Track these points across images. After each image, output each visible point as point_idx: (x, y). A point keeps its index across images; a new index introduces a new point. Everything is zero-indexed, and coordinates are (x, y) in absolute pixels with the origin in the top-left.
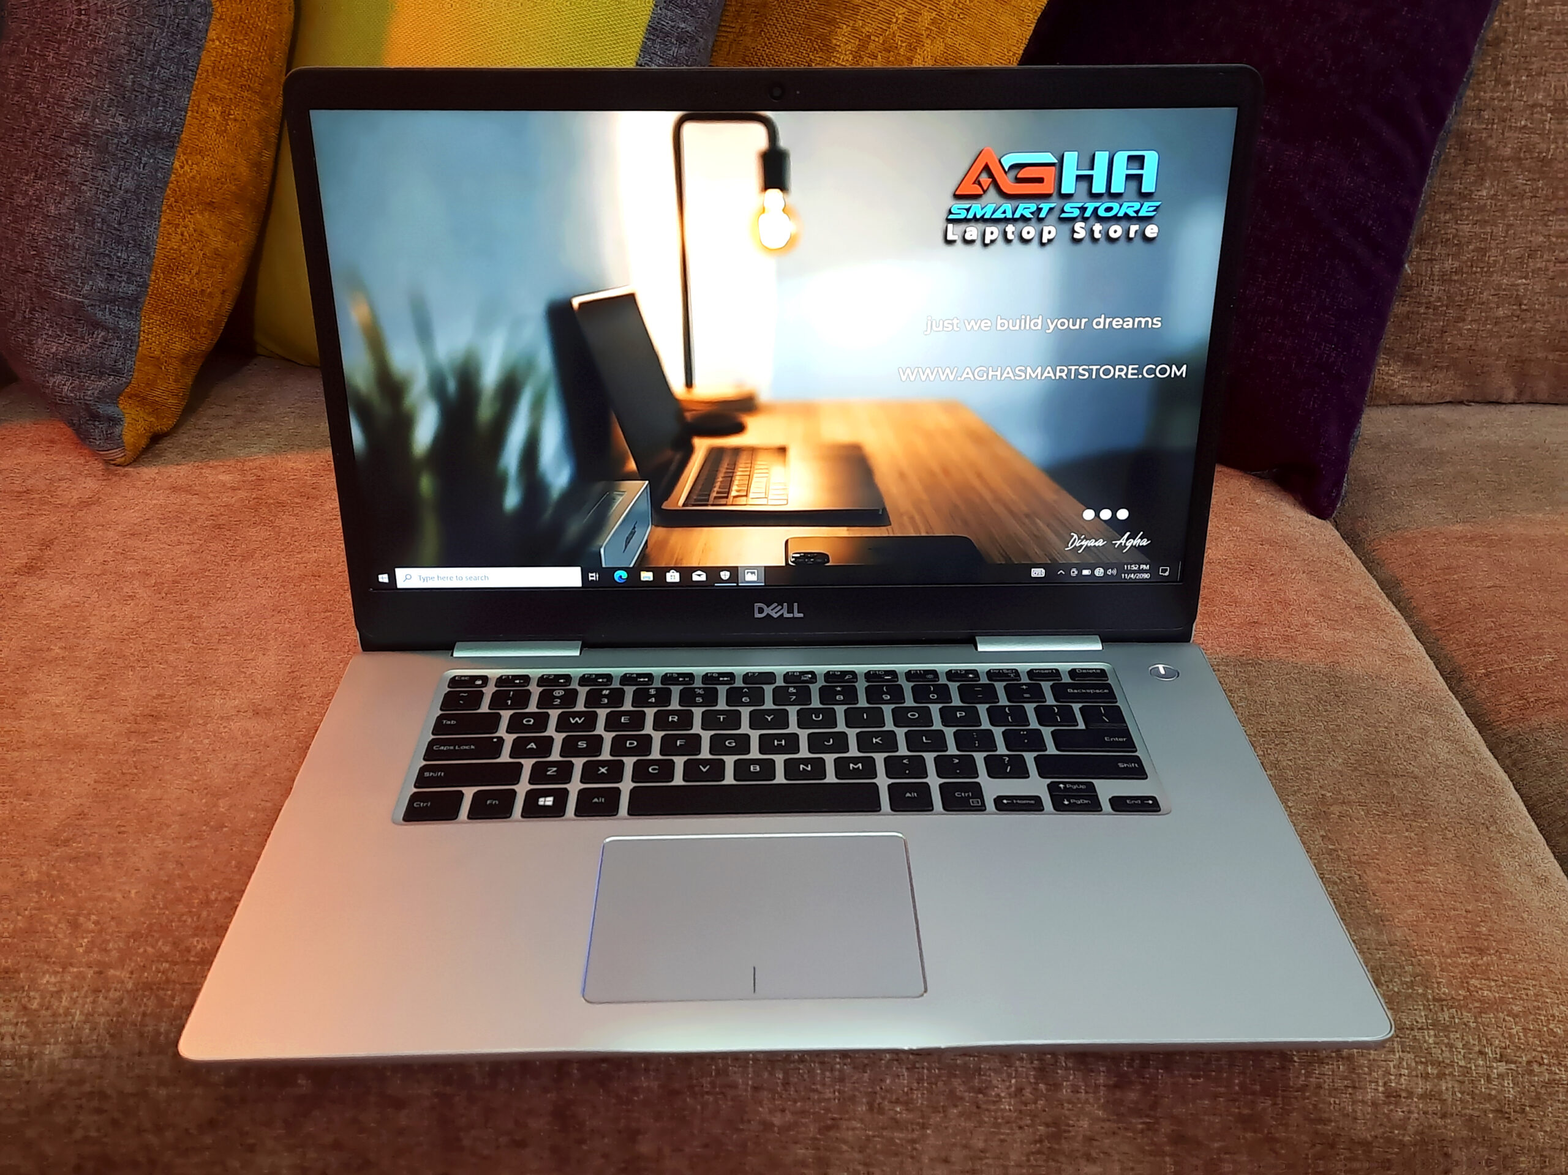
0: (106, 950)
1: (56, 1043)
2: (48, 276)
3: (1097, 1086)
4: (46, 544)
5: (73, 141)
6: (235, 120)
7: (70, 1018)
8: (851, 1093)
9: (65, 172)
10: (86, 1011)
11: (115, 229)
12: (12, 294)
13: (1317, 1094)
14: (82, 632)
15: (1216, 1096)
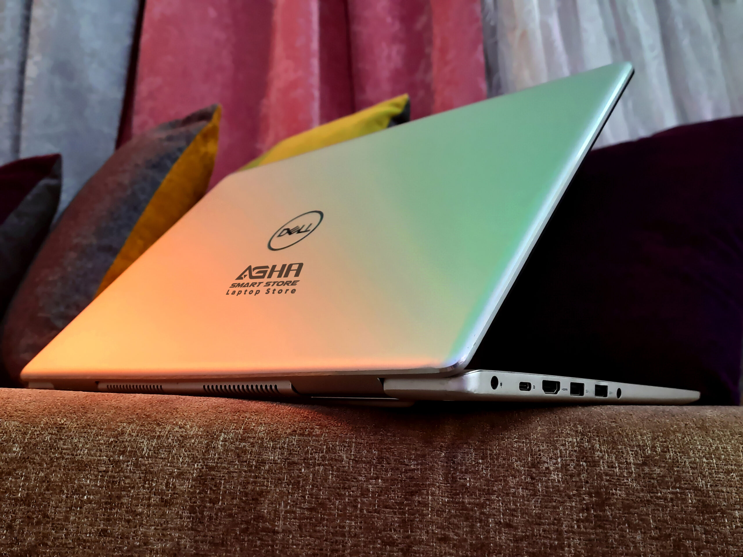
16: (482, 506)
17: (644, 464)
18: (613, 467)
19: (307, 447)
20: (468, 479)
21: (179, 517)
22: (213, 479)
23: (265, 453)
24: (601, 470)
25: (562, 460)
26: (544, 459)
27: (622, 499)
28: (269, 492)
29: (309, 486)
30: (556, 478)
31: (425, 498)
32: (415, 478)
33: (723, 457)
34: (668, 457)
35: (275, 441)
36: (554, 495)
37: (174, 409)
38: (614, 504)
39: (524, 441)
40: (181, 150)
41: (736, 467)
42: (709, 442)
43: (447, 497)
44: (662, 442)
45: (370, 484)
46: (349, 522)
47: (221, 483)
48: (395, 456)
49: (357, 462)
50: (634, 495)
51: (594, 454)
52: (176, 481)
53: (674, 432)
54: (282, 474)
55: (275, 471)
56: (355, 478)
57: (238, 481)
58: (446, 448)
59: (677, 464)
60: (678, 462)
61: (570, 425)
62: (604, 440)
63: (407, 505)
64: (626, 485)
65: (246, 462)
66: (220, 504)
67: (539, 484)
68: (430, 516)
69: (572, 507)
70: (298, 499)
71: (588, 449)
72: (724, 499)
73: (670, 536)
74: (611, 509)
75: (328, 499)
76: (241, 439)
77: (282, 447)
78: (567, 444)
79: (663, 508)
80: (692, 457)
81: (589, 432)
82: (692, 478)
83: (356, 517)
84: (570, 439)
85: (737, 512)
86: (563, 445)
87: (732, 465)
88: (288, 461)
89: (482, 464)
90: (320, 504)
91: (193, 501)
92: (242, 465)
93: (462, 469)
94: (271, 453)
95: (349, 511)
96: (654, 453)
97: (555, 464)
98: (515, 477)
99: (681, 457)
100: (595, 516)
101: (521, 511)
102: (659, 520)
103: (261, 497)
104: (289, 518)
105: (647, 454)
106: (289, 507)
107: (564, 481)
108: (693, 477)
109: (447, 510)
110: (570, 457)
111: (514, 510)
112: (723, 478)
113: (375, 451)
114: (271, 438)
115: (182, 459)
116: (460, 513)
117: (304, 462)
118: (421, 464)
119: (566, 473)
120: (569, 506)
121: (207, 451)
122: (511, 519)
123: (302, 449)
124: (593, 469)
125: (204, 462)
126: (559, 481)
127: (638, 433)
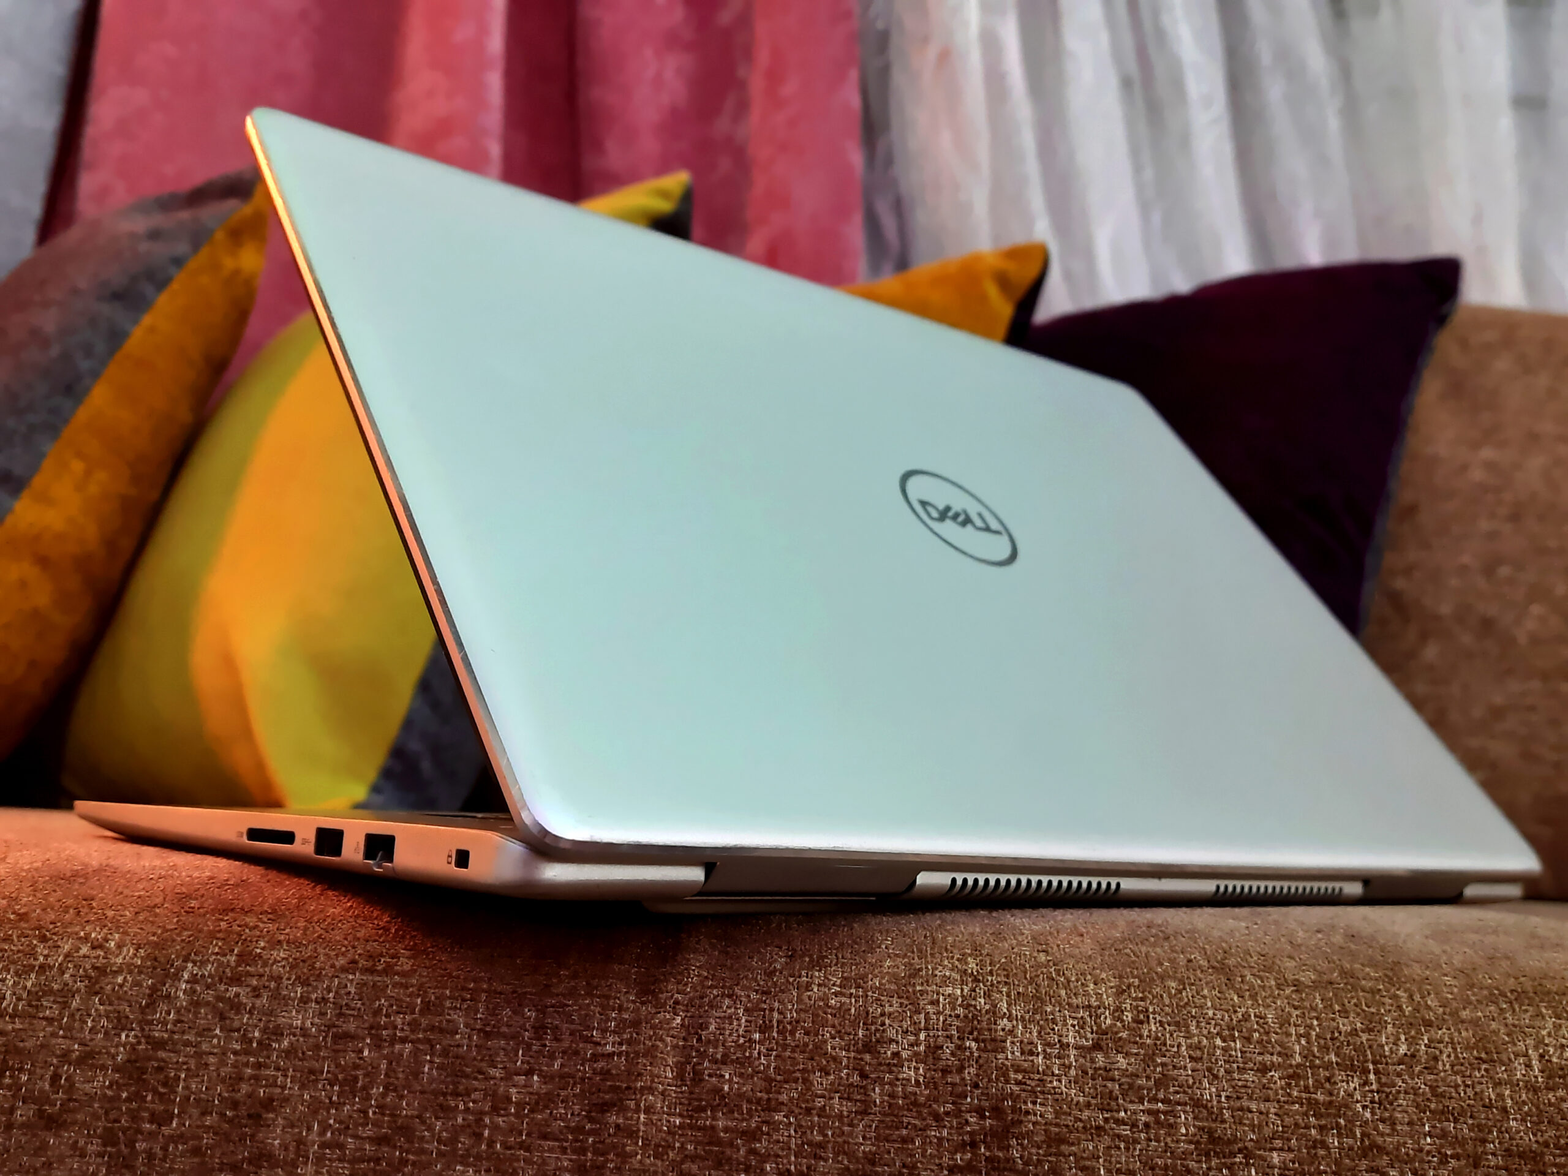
16: (751, 1136)
17: (1097, 1047)
18: (1031, 1053)
19: (380, 1000)
20: (727, 1077)
21: (77, 1153)
22: (160, 1069)
23: (282, 1011)
24: (1007, 1059)
25: (929, 1035)
26: (891, 1033)
27: (1046, 1124)
28: (287, 1100)
29: (378, 1088)
30: (910, 1076)
31: (631, 1119)
32: (612, 1074)
33: (1256, 1035)
34: (1146, 1033)
35: (309, 985)
36: (905, 1113)
37: (85, 900)
38: (1029, 1134)
39: (853, 991)
40: (178, 262)
41: (1280, 1059)
42: (1231, 1003)
43: (681, 1115)
44: (1135, 999)
45: (514, 1086)
46: (461, 1168)
47: (179, 1077)
48: (572, 1022)
49: (488, 1035)
50: (1070, 1114)
51: (995, 1024)
52: (75, 1070)
53: (1162, 978)
54: (317, 1061)
55: (303, 1053)
56: (480, 1072)
57: (219, 1075)
58: (687, 1005)
59: (1164, 1049)
60: (1165, 1045)
61: (953, 957)
62: (1019, 993)
63: (591, 1133)
64: (1055, 1093)
65: (238, 1030)
66: (174, 1125)
67: (877, 1089)
68: (639, 1157)
69: (940, 1139)
70: (351, 1117)
71: (984, 1011)
72: (1252, 1127)
74: (1022, 1145)
75: (419, 1117)
76: (231, 979)
77: (323, 998)
78: (941, 1000)
79: (1127, 1142)
80: (1194, 1035)
81: (991, 973)
82: (1191, 1081)
83: (478, 1157)
84: (949, 990)
85: (1275, 1154)
86: (932, 1003)
87: (1272, 1054)
88: (335, 1030)
89: (761, 1042)
90: (401, 1128)
91: (112, 1116)
92: (228, 1039)
93: (716, 1053)
94: (298, 1012)
95: (463, 1143)
96: (1118, 1024)
97: (912, 1045)
98: (828, 1074)
99: (1171, 1035)
100: (987, 1159)
101: (834, 1148)
102: (1118, 1170)
103: (268, 1112)
104: (330, 1160)
105: (1103, 1026)
106: (329, 1134)
107: (929, 1083)
108: (1193, 1078)
109: (677, 1145)
110: (946, 1030)
111: (821, 1146)
112: (1253, 1082)
113: (529, 1011)
114: (298, 978)
115: (93, 1021)
116: (704, 1150)
117: (369, 1034)
118: (629, 1043)
119: (935, 1065)
120: (935, 1136)
121: (152, 1005)
122: (812, 1165)
123: (368, 1003)
124: (991, 1055)
125: (143, 1030)
126: (917, 1081)
127: (1089, 977)
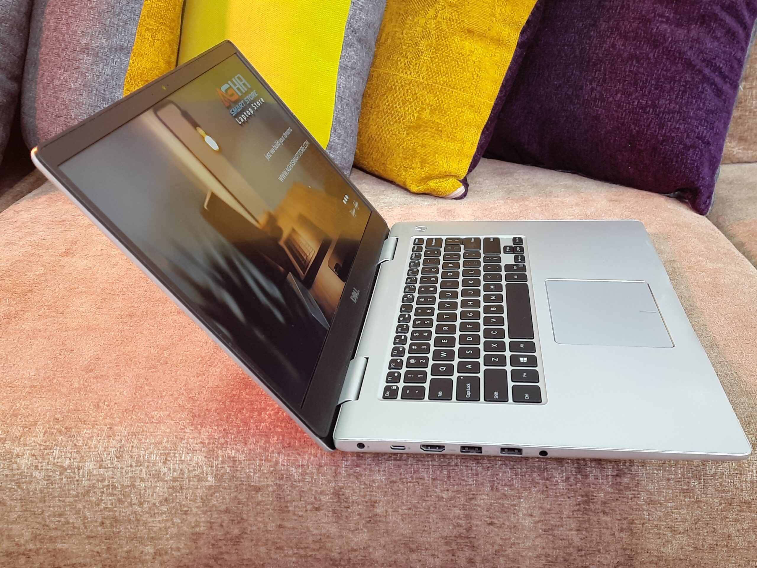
0: (113, 418)
1: (91, 461)
2: (71, 118)
3: (607, 476)
4: (74, 243)
5: (82, 52)
6: (158, 40)
7: (97, 449)
8: (482, 481)
9: (78, 67)
10: (104, 446)
11: (103, 94)
12: (54, 128)
13: (721, 478)
14: (93, 280)
15: (669, 480)
16: (515, 505)
28: (380, 500)
38: (597, 502)
57: (360, 495)
73: (627, 518)
74: (594, 504)
91: (333, 506)
100: (583, 508)
103: (376, 504)
113: (445, 471)
